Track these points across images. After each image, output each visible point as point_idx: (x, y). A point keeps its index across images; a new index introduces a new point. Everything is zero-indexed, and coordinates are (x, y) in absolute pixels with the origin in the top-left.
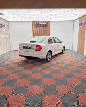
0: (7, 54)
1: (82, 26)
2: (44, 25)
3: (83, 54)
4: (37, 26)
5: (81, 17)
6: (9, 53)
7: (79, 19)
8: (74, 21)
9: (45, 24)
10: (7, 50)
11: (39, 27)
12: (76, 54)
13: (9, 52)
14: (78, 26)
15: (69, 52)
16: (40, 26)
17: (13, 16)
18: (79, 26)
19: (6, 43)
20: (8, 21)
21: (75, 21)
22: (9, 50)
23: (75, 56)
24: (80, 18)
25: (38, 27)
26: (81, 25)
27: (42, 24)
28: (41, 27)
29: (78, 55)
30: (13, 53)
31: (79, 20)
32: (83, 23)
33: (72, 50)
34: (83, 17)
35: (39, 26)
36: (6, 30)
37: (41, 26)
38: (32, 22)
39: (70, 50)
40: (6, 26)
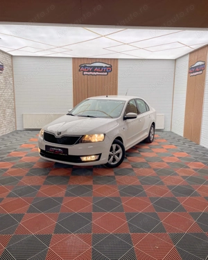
0: (6, 138)
1: (196, 74)
2: (101, 67)
3: (198, 144)
4: (84, 71)
5: (193, 50)
6: (11, 136)
7: (188, 56)
8: (175, 60)
9: (104, 65)
10: (5, 129)
11: (91, 73)
12: (181, 142)
13: (12, 133)
14: (187, 73)
15: (162, 138)
16: (93, 71)
17: (22, 42)
18: (189, 73)
19: (5, 110)
20: (12, 56)
21: (178, 62)
22: (12, 130)
23: (179, 148)
24: (191, 53)
25: (86, 73)
26: (192, 70)
27: (98, 67)
28: (95, 74)
29: (187, 145)
30: (21, 137)
31: (187, 58)
32: (200, 66)
33: (171, 132)
34: (199, 51)
35: (89, 71)
36: (5, 77)
37: (96, 72)
38: (71, 61)
39: (164, 133)
40: (5, 68)
